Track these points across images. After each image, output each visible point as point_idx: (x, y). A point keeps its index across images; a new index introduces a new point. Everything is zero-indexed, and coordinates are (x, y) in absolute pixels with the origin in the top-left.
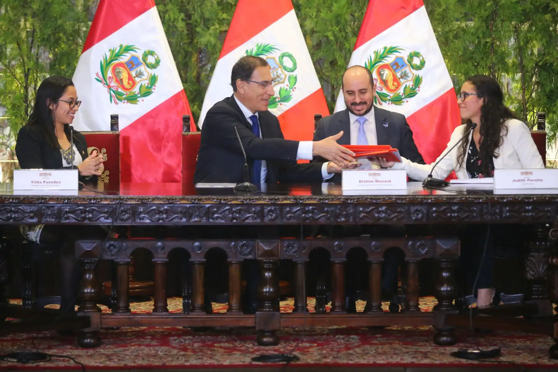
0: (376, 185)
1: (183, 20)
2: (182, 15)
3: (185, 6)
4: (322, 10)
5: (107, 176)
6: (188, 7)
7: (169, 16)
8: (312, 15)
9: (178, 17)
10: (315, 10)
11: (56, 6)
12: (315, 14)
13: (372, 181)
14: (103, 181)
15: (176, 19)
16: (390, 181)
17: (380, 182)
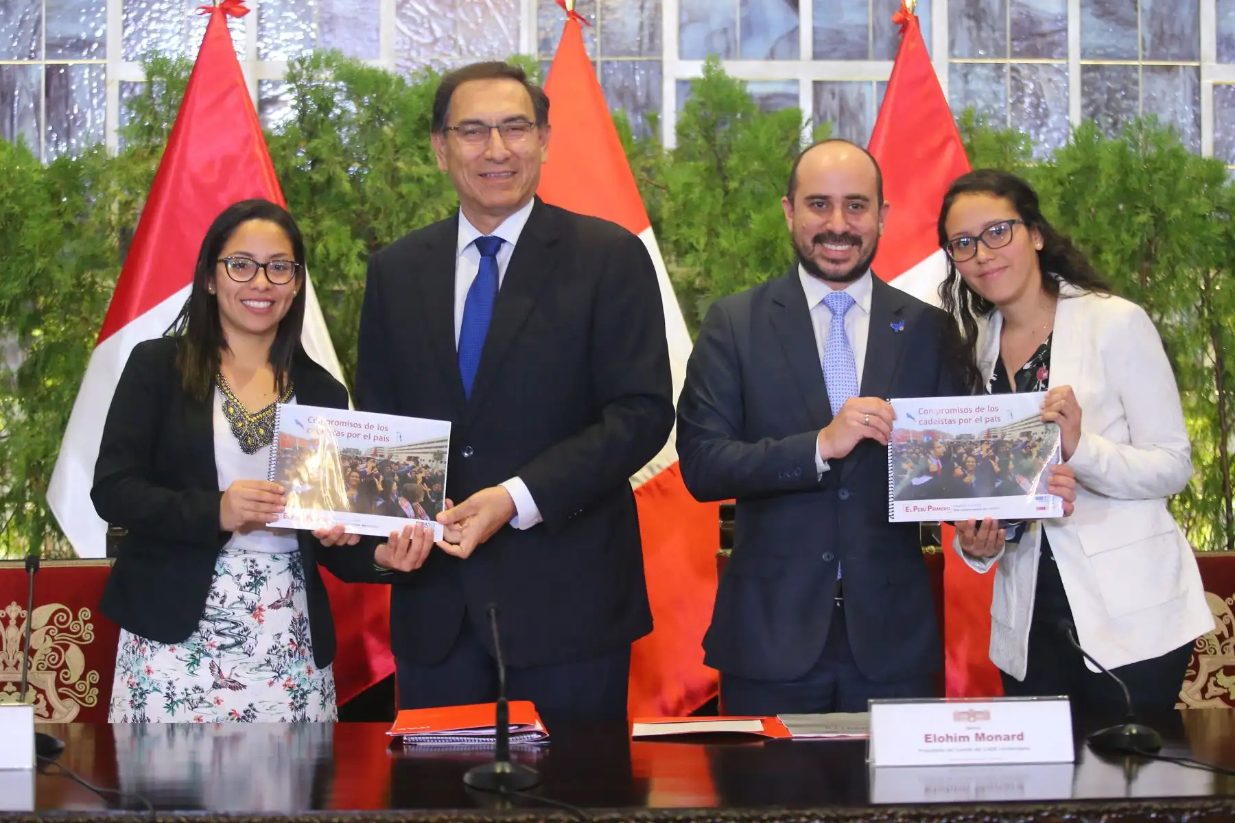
0: (978, 750)
1: (361, 256)
2: (360, 245)
3: (367, 222)
4: (720, 230)
5: (92, 685)
6: (375, 224)
7: (325, 246)
8: (698, 243)
9: (350, 249)
10: (704, 229)
11: (33, 223)
12: (703, 241)
13: (965, 738)
14: (83, 700)
15: (343, 255)
16: (1021, 737)
17: (991, 738)
